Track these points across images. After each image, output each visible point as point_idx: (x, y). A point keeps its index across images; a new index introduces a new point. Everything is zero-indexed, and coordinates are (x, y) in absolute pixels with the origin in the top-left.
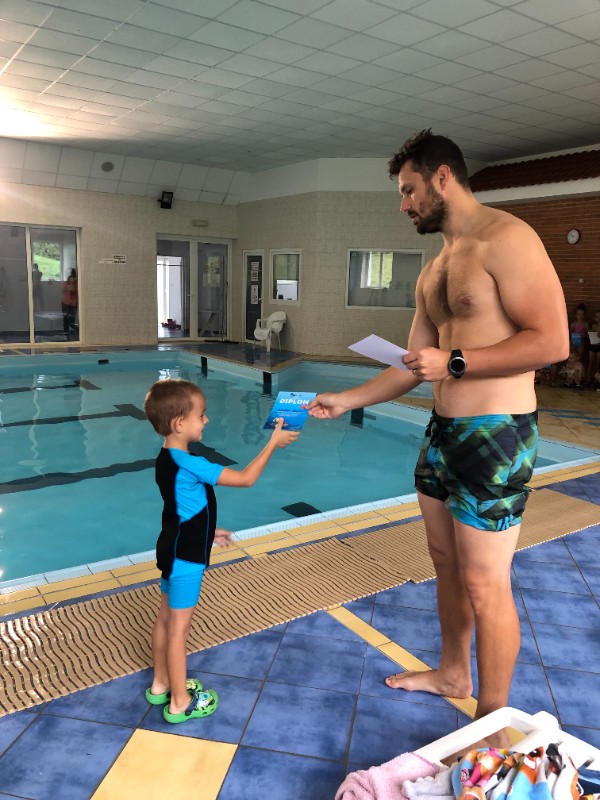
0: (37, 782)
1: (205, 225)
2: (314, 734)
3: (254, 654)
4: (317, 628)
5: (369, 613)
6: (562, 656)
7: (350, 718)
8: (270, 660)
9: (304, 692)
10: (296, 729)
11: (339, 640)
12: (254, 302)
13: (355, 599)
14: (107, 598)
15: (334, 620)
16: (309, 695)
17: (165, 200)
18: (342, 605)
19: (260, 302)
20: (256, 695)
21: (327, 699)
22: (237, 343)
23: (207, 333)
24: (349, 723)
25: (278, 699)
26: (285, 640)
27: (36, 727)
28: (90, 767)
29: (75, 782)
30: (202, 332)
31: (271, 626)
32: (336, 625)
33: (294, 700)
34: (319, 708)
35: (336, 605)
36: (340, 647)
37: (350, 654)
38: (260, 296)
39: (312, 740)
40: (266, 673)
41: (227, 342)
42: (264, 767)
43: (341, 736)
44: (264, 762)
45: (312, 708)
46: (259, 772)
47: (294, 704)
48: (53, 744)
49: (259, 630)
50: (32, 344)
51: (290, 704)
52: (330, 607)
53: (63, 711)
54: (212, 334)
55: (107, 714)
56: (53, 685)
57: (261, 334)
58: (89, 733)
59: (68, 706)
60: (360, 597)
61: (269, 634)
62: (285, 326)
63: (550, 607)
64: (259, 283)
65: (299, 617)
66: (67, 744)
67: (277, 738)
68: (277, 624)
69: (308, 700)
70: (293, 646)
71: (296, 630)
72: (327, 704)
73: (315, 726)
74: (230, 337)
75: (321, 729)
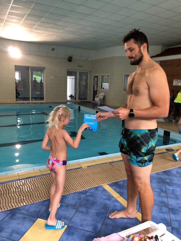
0: (7, 232)
1: (82, 66)
2: (91, 224)
3: (77, 198)
4: (98, 191)
5: (115, 187)
6: (175, 205)
7: (103, 220)
8: (82, 200)
9: (90, 210)
10: (86, 222)
11: (105, 195)
12: (95, 90)
13: (112, 182)
14: (37, 178)
15: (104, 188)
16: (92, 211)
17: (70, 59)
18: (107, 184)
19: (97, 90)
20: (76, 210)
21: (97, 213)
22: (90, 102)
23: (81, 99)
24: (103, 221)
25: (82, 212)
26: (88, 194)
27: (10, 215)
28: (23, 229)
29: (18, 233)
30: (80, 98)
31: (84, 189)
32: (104, 190)
33: (87, 213)
34: (94, 216)
35: (105, 184)
36: (104, 197)
37: (107, 199)
38: (97, 88)
39: (90, 226)
40: (80, 204)
41: (87, 102)
42: (74, 233)
43: (100, 226)
44: (74, 232)
45: (92, 216)
46: (72, 235)
47: (87, 214)
48: (13, 221)
49: (80, 190)
50: (30, 101)
51: (86, 214)
52: (104, 184)
53: (18, 211)
54: (83, 99)
55: (31, 213)
56: (16, 203)
57: (97, 99)
58: (24, 218)
59: (20, 210)
60: (113, 182)
61: (83, 192)
62: (104, 97)
63: (174, 188)
64: (97, 84)
65: (93, 187)
66: (17, 221)
67: (80, 224)
68: (86, 189)
69: (91, 213)
70: (90, 196)
71: (92, 191)
72: (97, 215)
73: (92, 222)
74: (88, 100)
75: (94, 223)
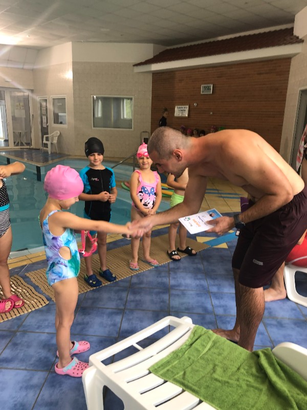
22: (37, 149)
38: (47, 123)
41: (32, 149)
64: (46, 115)
74: (33, 146)
